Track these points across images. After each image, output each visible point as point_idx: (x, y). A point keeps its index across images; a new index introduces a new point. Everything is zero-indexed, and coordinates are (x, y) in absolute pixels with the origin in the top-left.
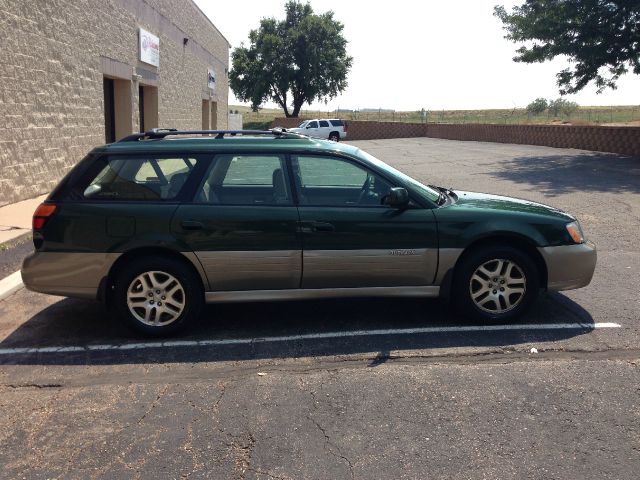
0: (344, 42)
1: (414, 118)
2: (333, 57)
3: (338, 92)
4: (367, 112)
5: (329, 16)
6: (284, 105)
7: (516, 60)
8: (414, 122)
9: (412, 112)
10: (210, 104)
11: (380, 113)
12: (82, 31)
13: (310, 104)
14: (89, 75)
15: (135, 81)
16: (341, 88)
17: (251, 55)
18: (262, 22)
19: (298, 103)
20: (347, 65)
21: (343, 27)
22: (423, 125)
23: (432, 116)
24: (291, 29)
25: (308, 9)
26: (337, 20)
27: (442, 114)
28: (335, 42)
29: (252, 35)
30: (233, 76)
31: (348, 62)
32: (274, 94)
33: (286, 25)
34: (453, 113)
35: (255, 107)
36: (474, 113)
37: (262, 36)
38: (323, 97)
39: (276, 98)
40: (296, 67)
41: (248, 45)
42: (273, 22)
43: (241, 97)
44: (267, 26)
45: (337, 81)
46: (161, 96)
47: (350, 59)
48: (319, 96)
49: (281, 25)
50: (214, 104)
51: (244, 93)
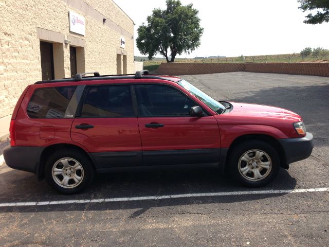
0: (198, 20)
1: (237, 60)
2: (192, 29)
3: (195, 47)
4: (211, 58)
5: (190, 6)
6: (166, 56)
7: (305, 22)
8: (237, 63)
9: (236, 58)
10: (122, 57)
11: (218, 58)
12: (20, 11)
13: (180, 54)
14: (27, 39)
15: (66, 44)
16: (197, 46)
17: (148, 29)
18: (153, 11)
19: (173, 55)
20: (200, 33)
21: (198, 12)
22: (243, 64)
23: (249, 59)
24: (169, 15)
25: (178, 3)
26: (195, 9)
27: (253, 58)
28: (194, 20)
29: (149, 19)
30: (138, 41)
31: (201, 31)
32: (160, 50)
33: (167, 12)
34: (258, 57)
35: (150, 58)
36: (271, 57)
37: (154, 19)
38: (187, 51)
39: (162, 52)
40: (172, 35)
41: (147, 24)
42: (160, 11)
43: (143, 52)
44: (157, 13)
45: (195, 42)
46: (87, 53)
47: (202, 29)
48: (185, 50)
49: (164, 12)
50: (125, 57)
51: (144, 50)
